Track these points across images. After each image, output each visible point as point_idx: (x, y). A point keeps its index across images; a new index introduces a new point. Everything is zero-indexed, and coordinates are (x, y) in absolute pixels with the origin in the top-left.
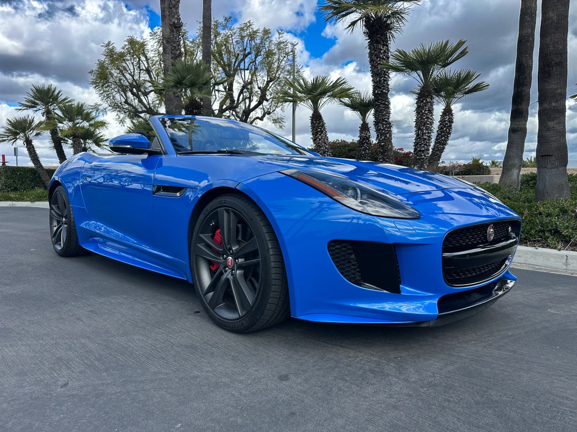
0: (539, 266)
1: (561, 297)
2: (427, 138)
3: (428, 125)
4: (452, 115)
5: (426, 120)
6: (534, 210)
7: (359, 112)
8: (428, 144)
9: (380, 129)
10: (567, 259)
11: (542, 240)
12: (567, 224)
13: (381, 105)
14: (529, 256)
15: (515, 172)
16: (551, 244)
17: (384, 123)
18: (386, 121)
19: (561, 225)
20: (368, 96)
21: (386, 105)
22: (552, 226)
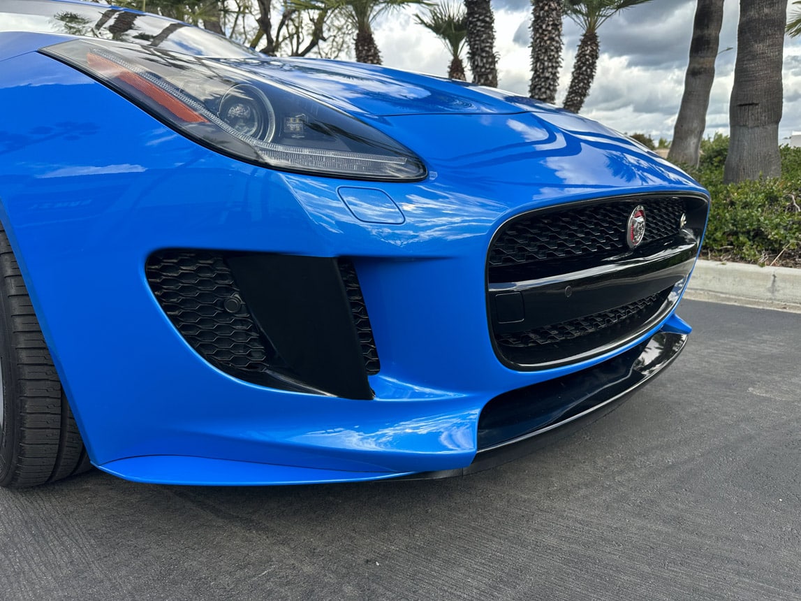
0: (726, 293)
1: (772, 357)
2: (551, 77)
3: (552, 53)
4: (597, 45)
5: (548, 42)
6: (722, 197)
7: (447, 41)
8: (552, 88)
9: (477, 66)
10: (774, 281)
11: (732, 249)
12: (778, 220)
13: (479, 23)
14: (709, 277)
15: (692, 143)
16: (749, 255)
17: (484, 54)
18: (487, 52)
19: (767, 222)
20: (461, 11)
21: (486, 22)
22: (751, 225)
